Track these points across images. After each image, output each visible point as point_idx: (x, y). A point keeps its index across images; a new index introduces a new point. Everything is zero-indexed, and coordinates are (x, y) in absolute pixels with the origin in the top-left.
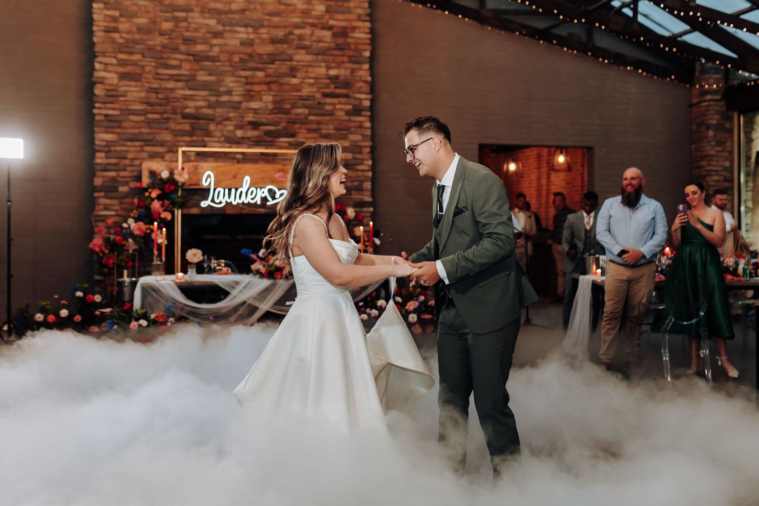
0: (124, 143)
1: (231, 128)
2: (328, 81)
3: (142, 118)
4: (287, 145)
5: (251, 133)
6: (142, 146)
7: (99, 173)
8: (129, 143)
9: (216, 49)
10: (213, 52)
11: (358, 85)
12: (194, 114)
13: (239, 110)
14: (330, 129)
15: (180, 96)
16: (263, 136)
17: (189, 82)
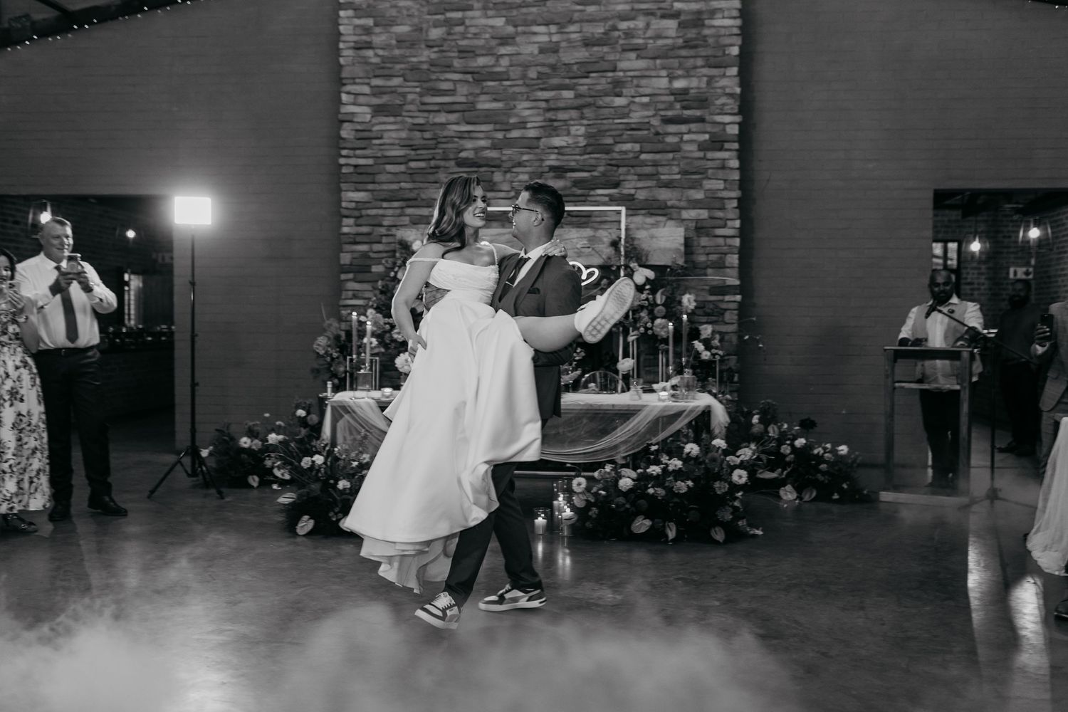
0: (379, 203)
1: (525, 177)
2: (672, 98)
3: (402, 168)
4: (607, 199)
6: (402, 208)
7: (347, 247)
8: (385, 205)
9: (505, 62)
10: (500, 66)
11: (719, 102)
12: (472, 159)
13: (537, 150)
14: (674, 172)
15: (453, 134)
16: (571, 188)
17: (466, 113)
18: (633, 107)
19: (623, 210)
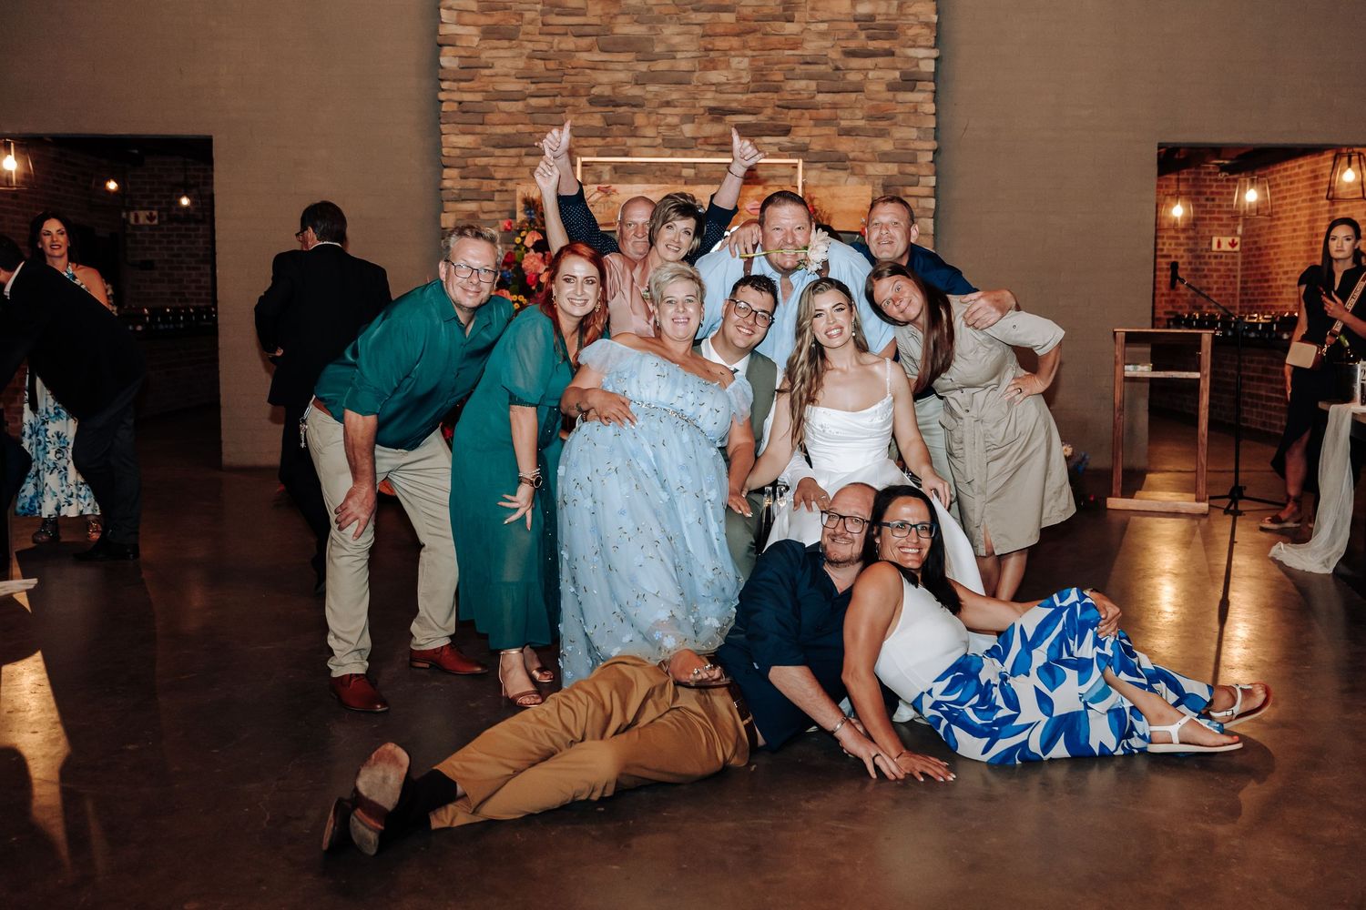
0: (490, 151)
1: (674, 120)
2: (855, 25)
3: (520, 105)
4: (775, 149)
5: (711, 130)
6: (519, 156)
7: (449, 206)
8: (498, 152)
11: (911, 32)
12: (609, 96)
13: (689, 87)
14: (857, 117)
15: (585, 64)
17: (600, 38)
18: (806, 36)
19: (800, 163)
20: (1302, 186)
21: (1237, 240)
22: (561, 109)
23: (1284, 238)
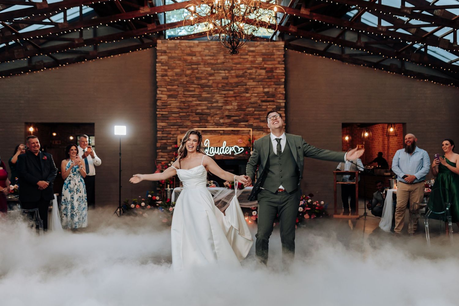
0: (170, 127)
1: (218, 119)
2: (264, 94)
3: (177, 115)
4: (244, 126)
5: (227, 121)
6: (178, 128)
7: (159, 141)
8: (172, 127)
9: (211, 82)
10: (209, 83)
11: (278, 96)
12: (201, 113)
13: (222, 110)
15: (194, 104)
16: (233, 122)
17: (198, 98)
19: (251, 129)
20: (380, 131)
21: (363, 146)
22: (188, 116)
23: (376, 145)
